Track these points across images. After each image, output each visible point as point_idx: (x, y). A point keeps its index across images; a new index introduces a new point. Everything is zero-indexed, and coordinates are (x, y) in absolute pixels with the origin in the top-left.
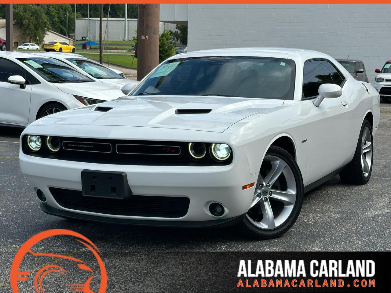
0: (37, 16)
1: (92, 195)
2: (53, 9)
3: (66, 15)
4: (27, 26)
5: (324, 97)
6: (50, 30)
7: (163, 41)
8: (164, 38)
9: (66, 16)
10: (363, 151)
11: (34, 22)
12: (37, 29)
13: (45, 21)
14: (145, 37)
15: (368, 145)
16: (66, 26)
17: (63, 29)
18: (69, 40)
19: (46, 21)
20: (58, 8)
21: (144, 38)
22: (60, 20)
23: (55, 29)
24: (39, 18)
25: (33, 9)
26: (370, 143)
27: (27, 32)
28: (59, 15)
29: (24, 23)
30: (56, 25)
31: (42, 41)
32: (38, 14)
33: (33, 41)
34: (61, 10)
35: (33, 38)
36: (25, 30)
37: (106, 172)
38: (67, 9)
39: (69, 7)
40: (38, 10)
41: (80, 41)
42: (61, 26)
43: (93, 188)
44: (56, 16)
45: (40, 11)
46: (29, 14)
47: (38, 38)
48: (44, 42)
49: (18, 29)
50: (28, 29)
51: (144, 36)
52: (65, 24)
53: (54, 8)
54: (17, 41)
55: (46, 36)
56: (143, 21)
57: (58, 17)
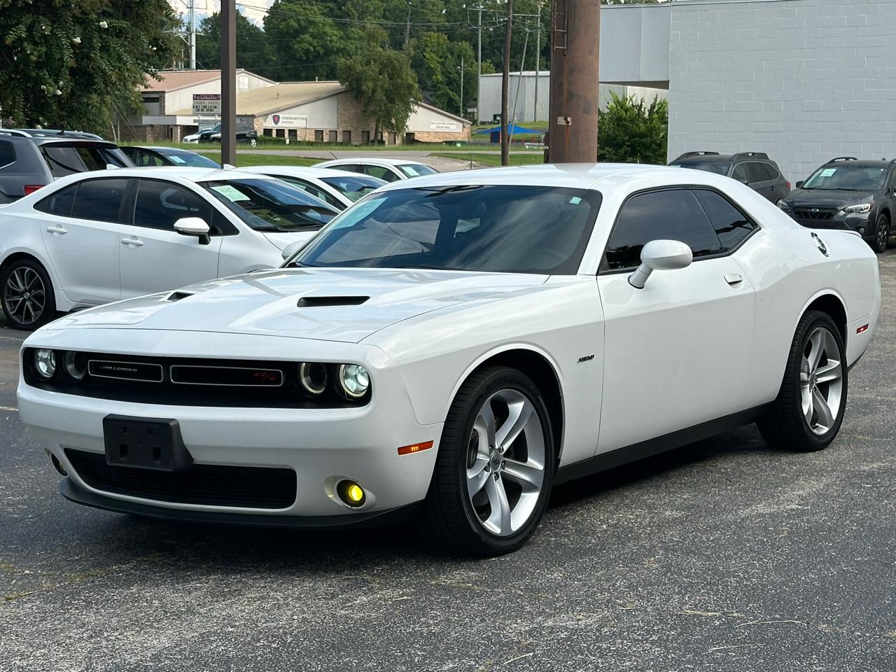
0: (392, 71)
1: (123, 463)
2: (433, 55)
3: (459, 67)
4: (370, 95)
5: (652, 267)
6: (419, 103)
7: (651, 123)
8: (654, 117)
9: (461, 69)
10: (818, 379)
11: (386, 86)
12: (391, 100)
13: (409, 84)
14: (566, 119)
15: (830, 366)
16: (460, 90)
17: (454, 98)
18: (463, 122)
19: (411, 81)
20: (444, 53)
21: (564, 123)
22: (446, 79)
23: (437, 98)
24: (396, 76)
25: (383, 58)
26: (838, 363)
27: (371, 108)
28: (446, 68)
29: (364, 88)
30: (439, 89)
31: (402, 127)
32: (394, 68)
33: (384, 127)
34: (450, 57)
35: (384, 121)
36: (367, 104)
37: (144, 420)
38: (462, 54)
39: (468, 48)
40: (395, 59)
41: (490, 123)
42: (450, 91)
43: (124, 450)
44: (439, 69)
45: (398, 61)
46: (375, 67)
47: (393, 121)
48: (406, 130)
49: (352, 103)
50: (372, 102)
51: (563, 118)
52: (459, 86)
53: (434, 52)
54: (349, 128)
55: (412, 115)
56: (561, 85)
57: (443, 73)
